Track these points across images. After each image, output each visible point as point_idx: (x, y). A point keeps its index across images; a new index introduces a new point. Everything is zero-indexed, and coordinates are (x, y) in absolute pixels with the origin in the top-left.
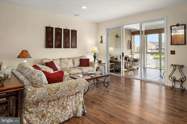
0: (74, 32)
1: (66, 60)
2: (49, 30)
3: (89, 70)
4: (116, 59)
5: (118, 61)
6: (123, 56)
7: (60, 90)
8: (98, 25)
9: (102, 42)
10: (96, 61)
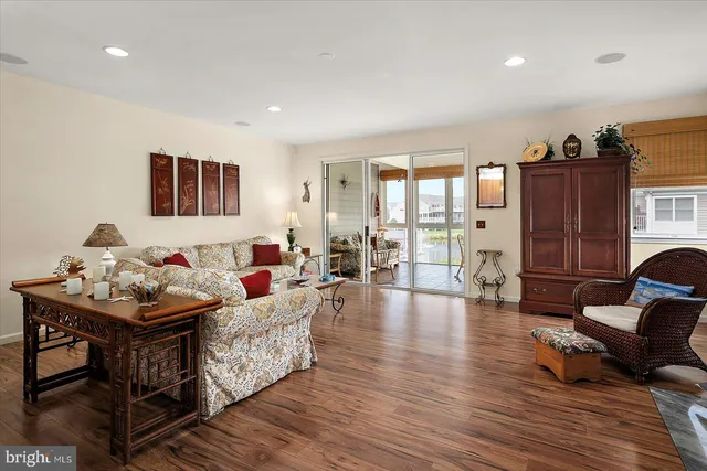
0: (232, 171)
1: (216, 250)
2: (160, 166)
4: (345, 242)
5: (350, 248)
6: (367, 234)
8: (295, 150)
9: (307, 198)
10: (298, 250)
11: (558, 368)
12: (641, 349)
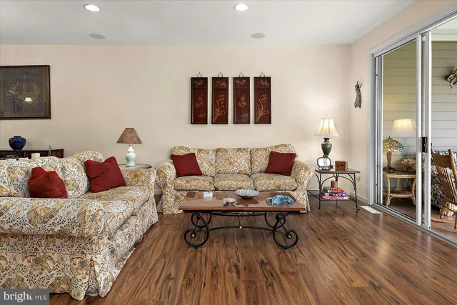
0: (263, 83)
1: (230, 154)
2: (197, 86)
3: (279, 187)
7: (57, 216)
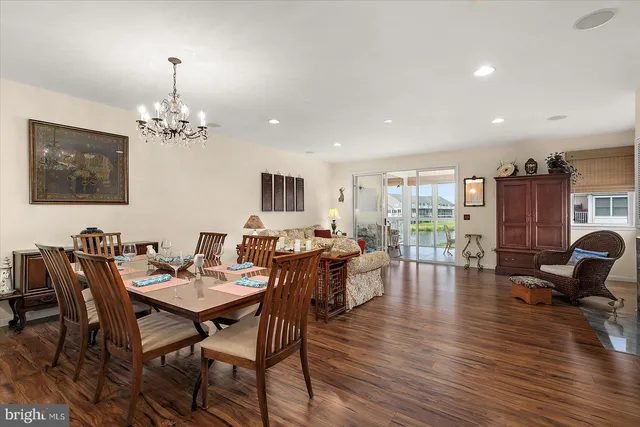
0: (300, 181)
2: (266, 179)
6: (385, 224)
8: (333, 167)
11: (527, 297)
12: (575, 286)
